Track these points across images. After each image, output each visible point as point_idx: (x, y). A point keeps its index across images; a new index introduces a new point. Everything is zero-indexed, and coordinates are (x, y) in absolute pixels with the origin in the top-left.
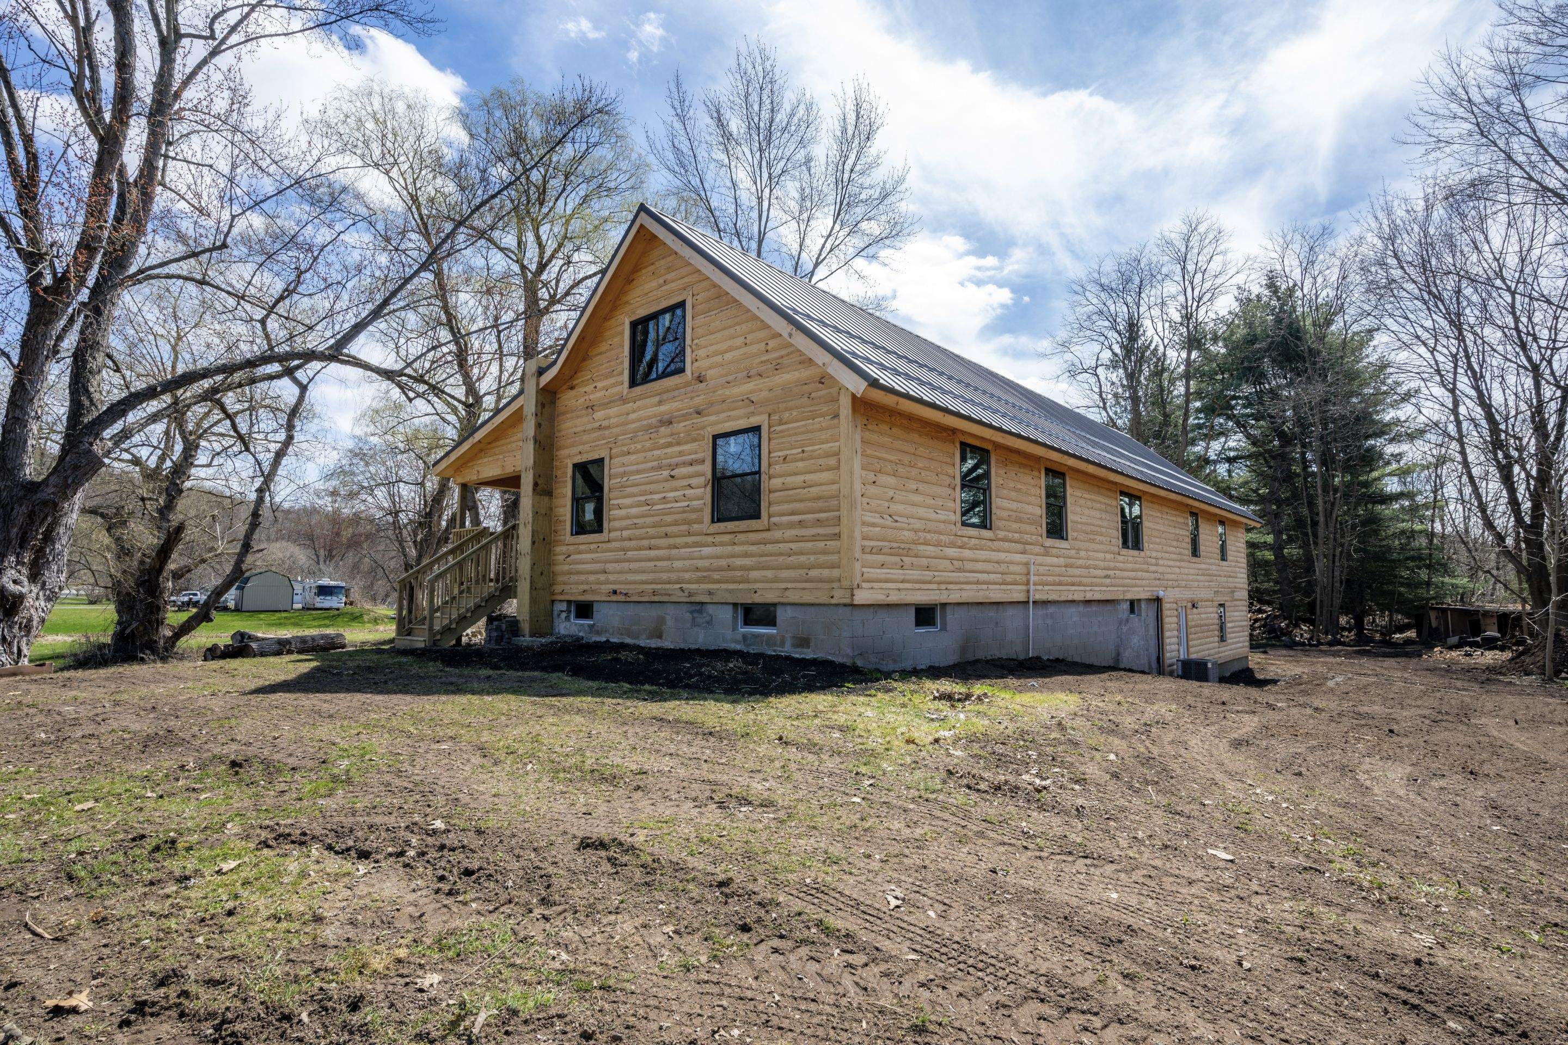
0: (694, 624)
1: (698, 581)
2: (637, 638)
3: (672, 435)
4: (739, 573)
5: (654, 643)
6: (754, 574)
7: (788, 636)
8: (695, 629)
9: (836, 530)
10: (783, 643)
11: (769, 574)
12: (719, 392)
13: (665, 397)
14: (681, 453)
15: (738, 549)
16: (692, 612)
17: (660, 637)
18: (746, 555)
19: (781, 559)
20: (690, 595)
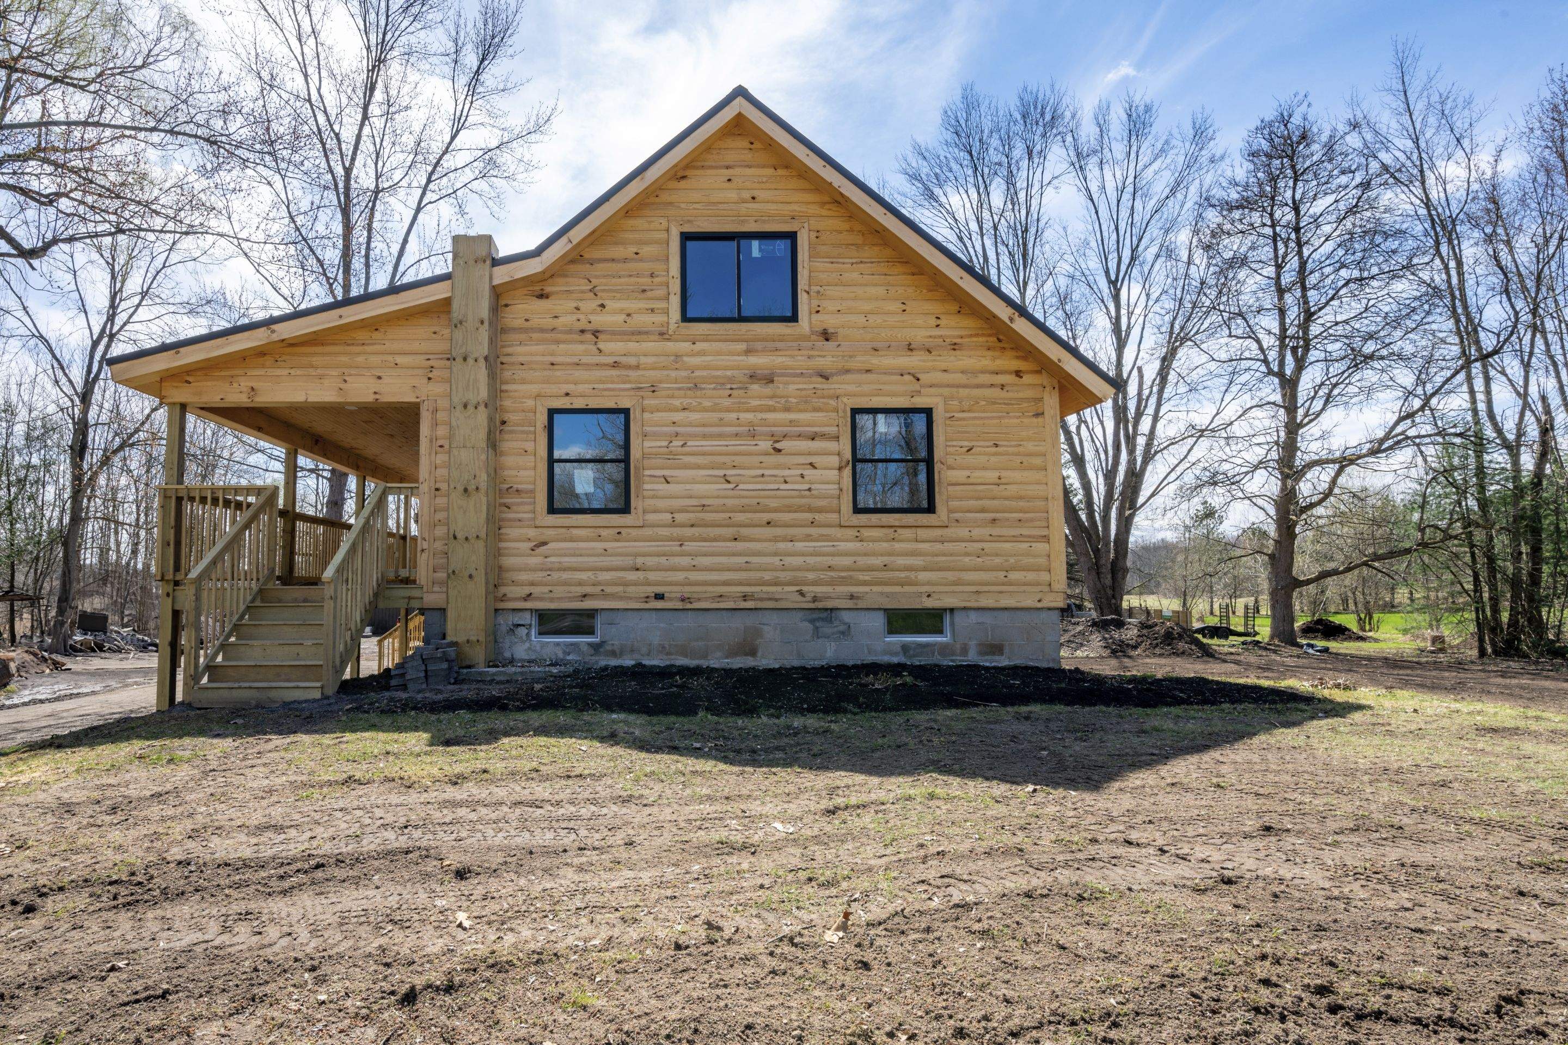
0: (817, 634)
1: (832, 583)
2: (705, 657)
3: (772, 397)
4: (903, 575)
5: (738, 662)
6: (923, 576)
7: (973, 643)
8: (820, 641)
9: (1045, 532)
10: (965, 651)
11: (950, 576)
12: (859, 358)
13: (759, 345)
14: (792, 423)
15: (897, 546)
16: (812, 621)
17: (753, 653)
18: (913, 554)
19: (967, 559)
20: (815, 599)
